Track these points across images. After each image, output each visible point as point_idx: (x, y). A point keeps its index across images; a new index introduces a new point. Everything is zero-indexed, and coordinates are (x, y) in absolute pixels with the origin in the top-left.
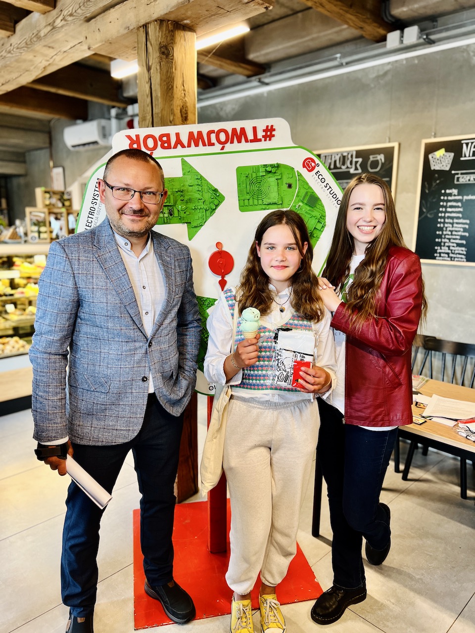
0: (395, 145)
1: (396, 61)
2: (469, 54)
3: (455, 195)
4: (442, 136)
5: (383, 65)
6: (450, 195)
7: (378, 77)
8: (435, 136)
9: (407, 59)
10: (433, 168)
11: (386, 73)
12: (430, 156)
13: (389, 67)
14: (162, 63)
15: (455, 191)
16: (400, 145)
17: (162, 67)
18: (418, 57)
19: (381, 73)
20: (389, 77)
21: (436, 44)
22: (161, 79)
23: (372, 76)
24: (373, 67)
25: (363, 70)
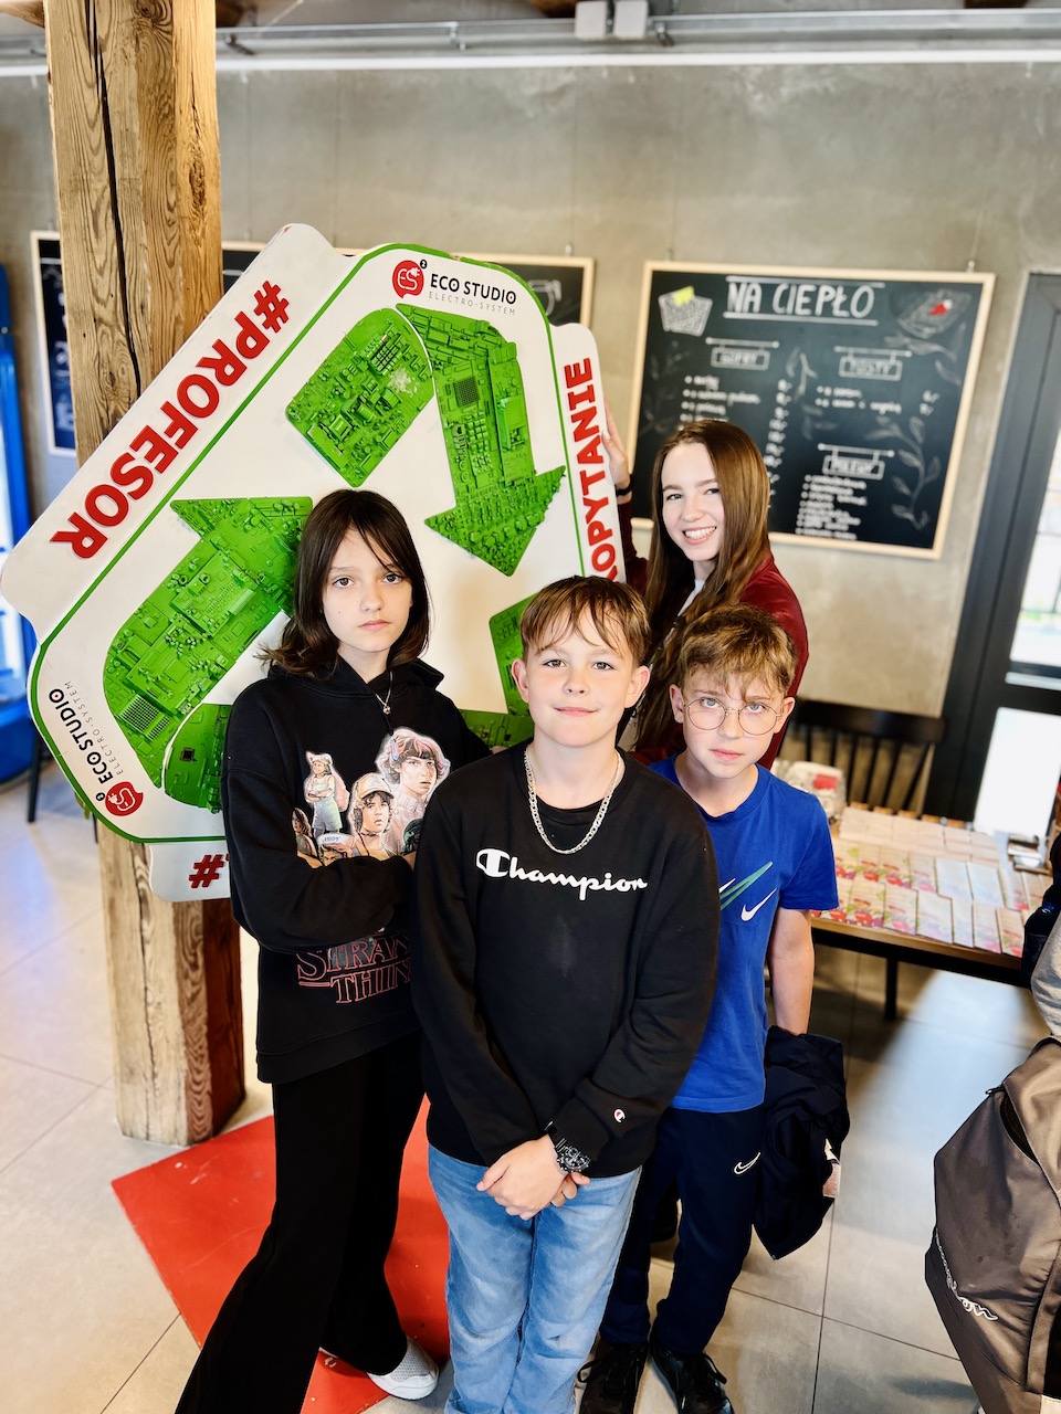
0: (586, 263)
1: (587, 68)
2: (743, 86)
3: (712, 391)
4: (686, 259)
5: (556, 70)
6: (703, 388)
7: (543, 98)
8: (672, 259)
9: (610, 68)
10: (667, 326)
11: (561, 92)
12: (662, 300)
13: (568, 78)
14: (141, 40)
15: (712, 382)
16: (596, 265)
17: (142, 50)
18: (636, 69)
19: (551, 88)
20: (568, 102)
21: (676, 48)
22: (141, 86)
23: (531, 90)
24: (532, 70)
25: (508, 71)
